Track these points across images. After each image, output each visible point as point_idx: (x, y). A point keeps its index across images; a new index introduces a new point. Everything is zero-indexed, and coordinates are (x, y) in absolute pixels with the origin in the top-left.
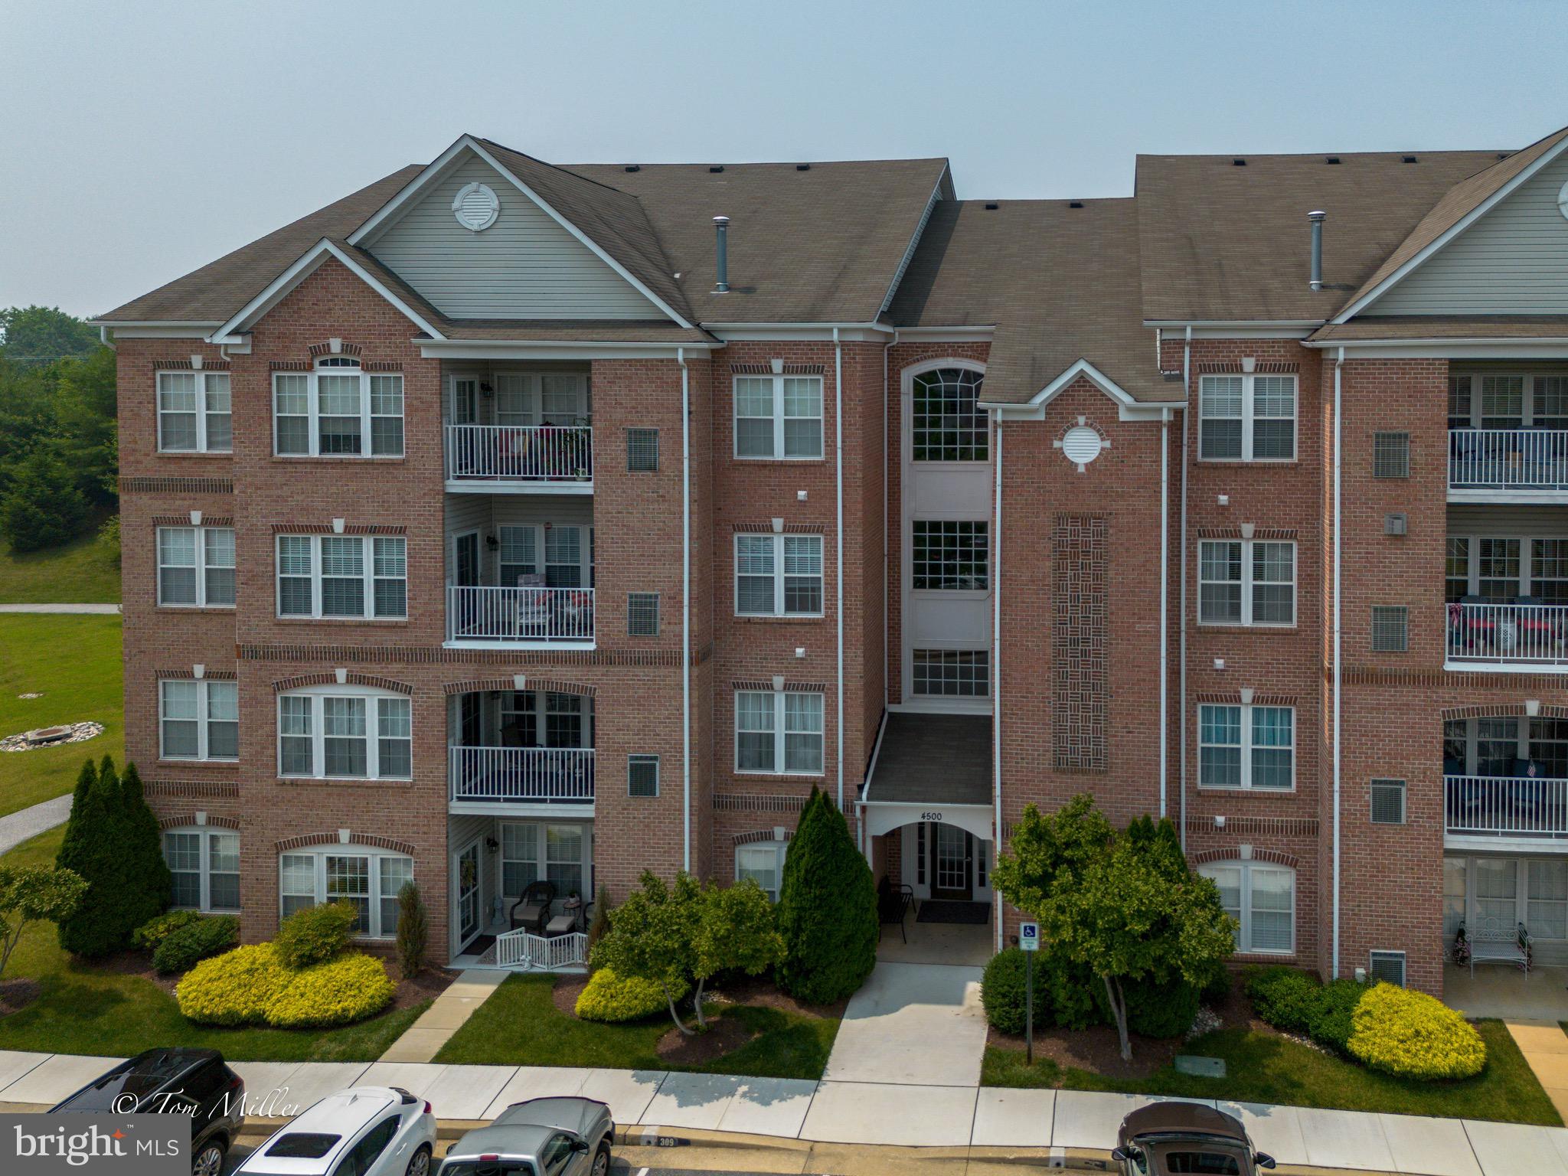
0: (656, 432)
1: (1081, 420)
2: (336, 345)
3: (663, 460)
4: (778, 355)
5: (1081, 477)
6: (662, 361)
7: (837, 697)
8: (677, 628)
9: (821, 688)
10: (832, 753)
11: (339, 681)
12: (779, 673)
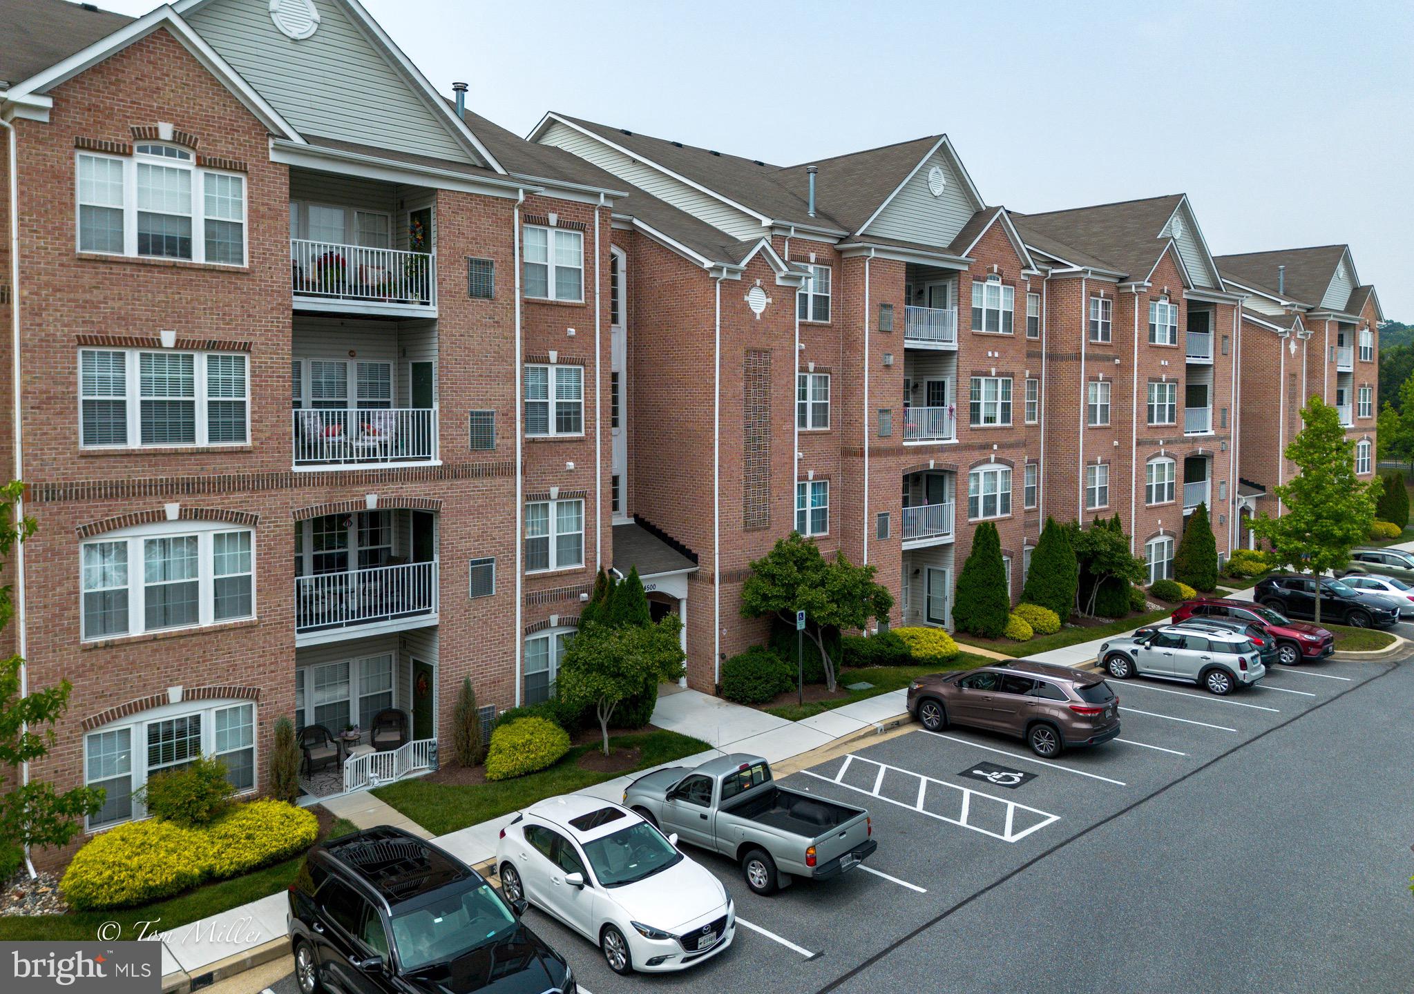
0: (492, 263)
1: (758, 282)
2: (166, 130)
3: (496, 289)
4: (554, 210)
5: (758, 323)
6: (497, 198)
7: (596, 501)
8: (509, 442)
9: (583, 495)
10: (591, 547)
11: (169, 518)
12: (554, 484)
